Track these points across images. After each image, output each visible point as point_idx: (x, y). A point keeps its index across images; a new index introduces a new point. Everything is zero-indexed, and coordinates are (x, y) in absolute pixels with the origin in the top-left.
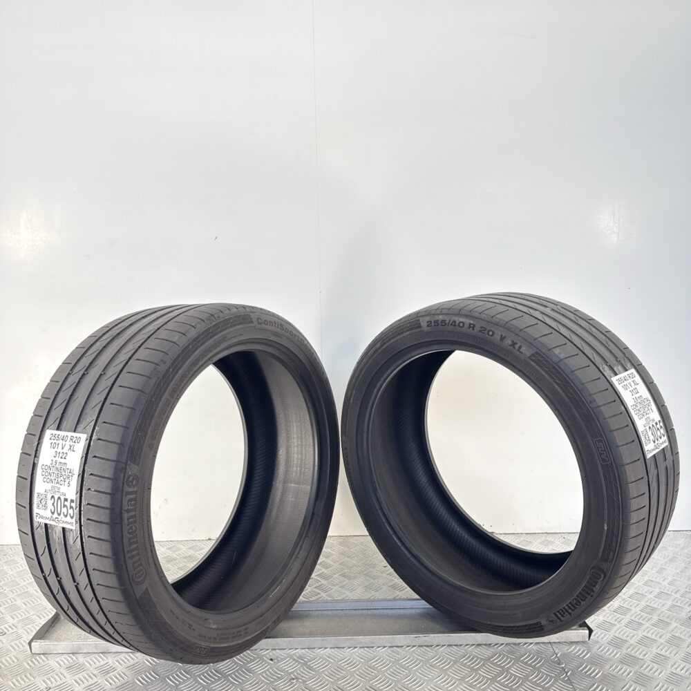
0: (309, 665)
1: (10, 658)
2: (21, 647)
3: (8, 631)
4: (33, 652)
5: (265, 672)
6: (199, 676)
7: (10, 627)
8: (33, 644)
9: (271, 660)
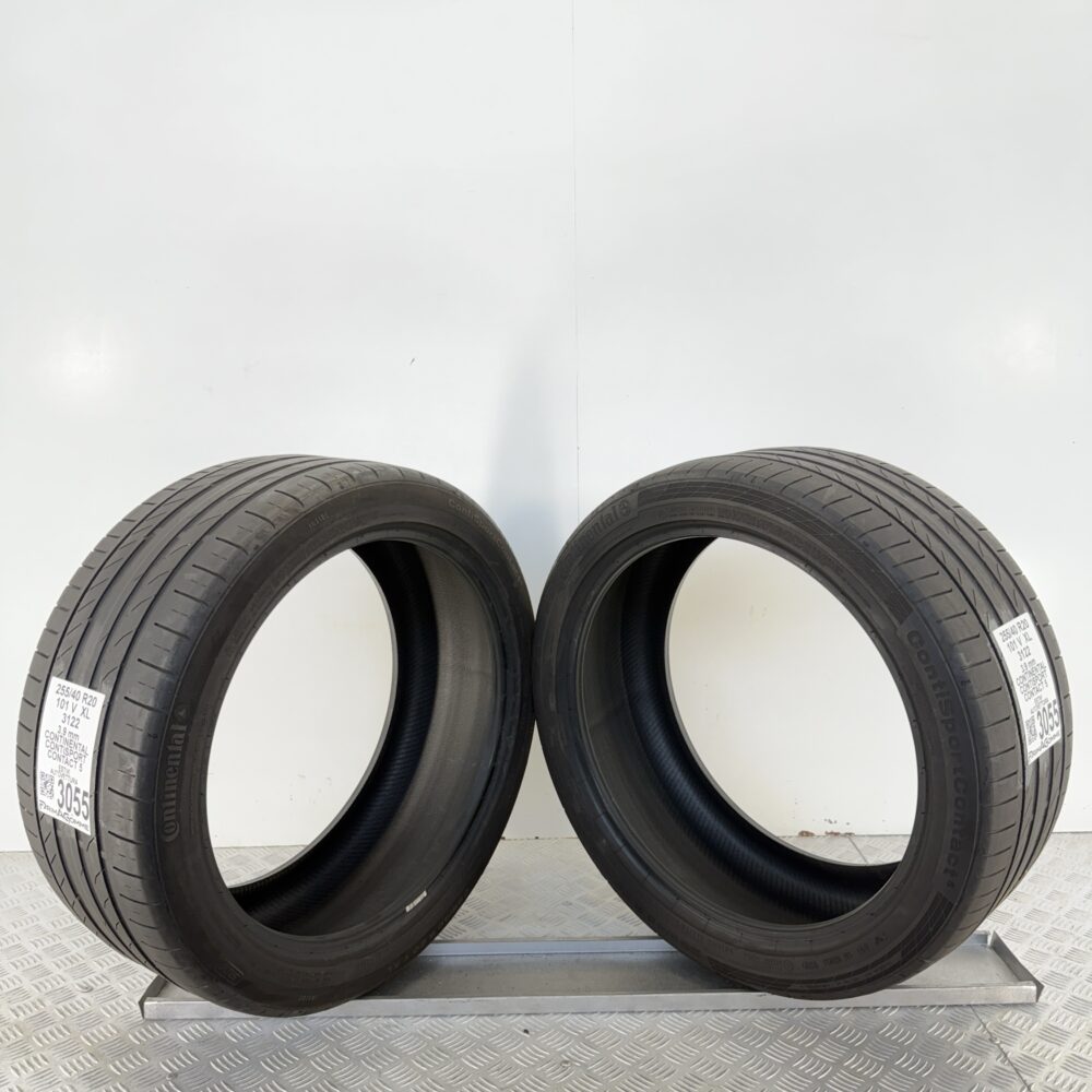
0: (589, 1040)
1: (106, 1028)
2: (120, 1010)
3: (96, 985)
4: (146, 1016)
5: (519, 1051)
6: (413, 1056)
7: (98, 978)
8: (146, 1003)
9: (526, 1031)
